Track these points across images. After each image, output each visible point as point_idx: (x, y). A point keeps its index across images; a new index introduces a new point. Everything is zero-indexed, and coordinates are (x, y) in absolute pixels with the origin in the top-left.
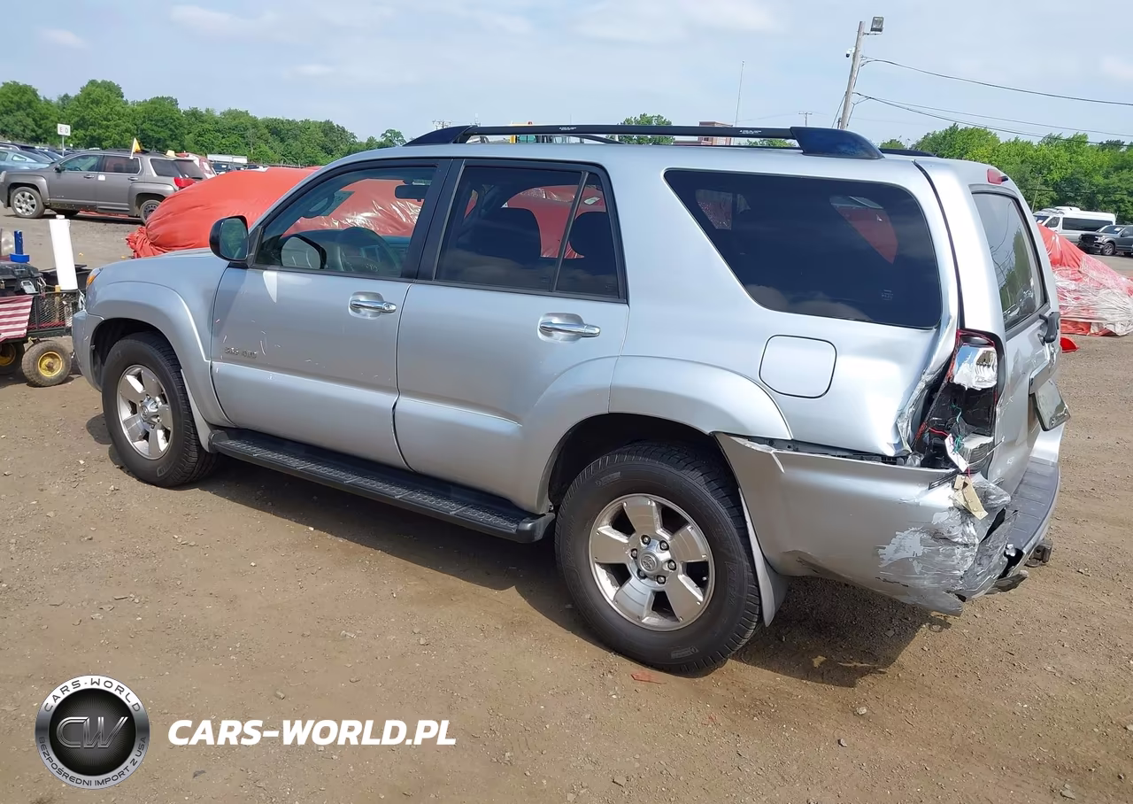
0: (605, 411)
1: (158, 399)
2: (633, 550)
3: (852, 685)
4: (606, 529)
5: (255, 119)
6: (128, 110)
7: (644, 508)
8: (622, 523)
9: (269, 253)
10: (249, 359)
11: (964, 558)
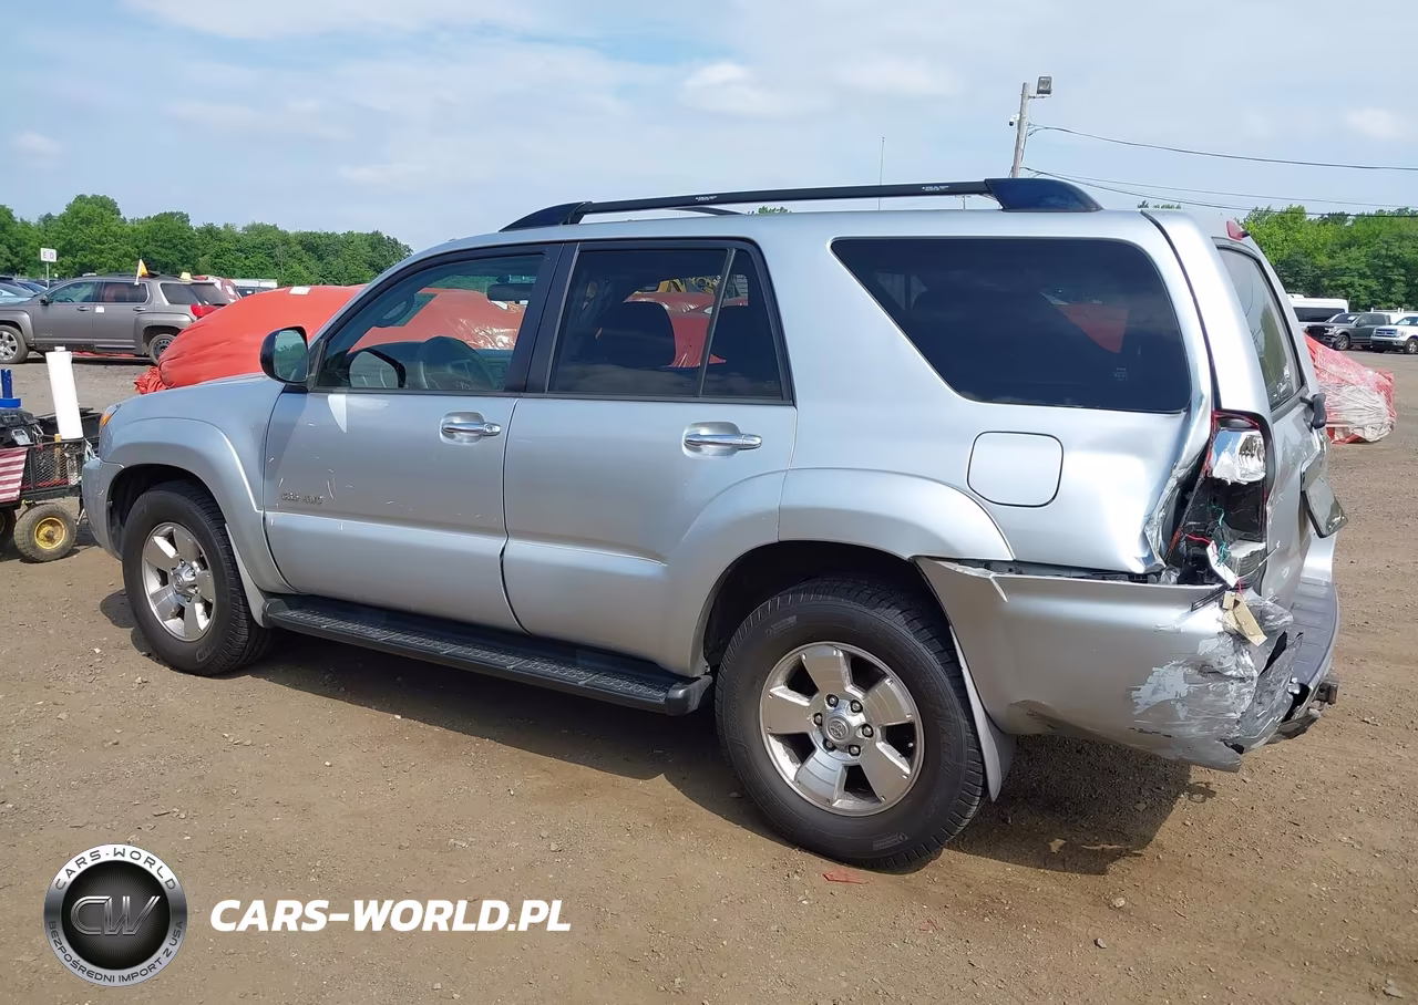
0: (774, 540)
1: (195, 564)
2: (816, 715)
3: (1103, 872)
4: (780, 691)
5: (285, 234)
6: (126, 230)
7: (829, 659)
8: (801, 681)
9: (333, 370)
10: (313, 506)
11: (1240, 696)
